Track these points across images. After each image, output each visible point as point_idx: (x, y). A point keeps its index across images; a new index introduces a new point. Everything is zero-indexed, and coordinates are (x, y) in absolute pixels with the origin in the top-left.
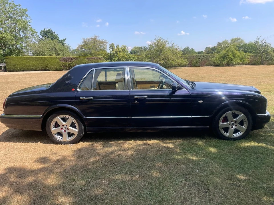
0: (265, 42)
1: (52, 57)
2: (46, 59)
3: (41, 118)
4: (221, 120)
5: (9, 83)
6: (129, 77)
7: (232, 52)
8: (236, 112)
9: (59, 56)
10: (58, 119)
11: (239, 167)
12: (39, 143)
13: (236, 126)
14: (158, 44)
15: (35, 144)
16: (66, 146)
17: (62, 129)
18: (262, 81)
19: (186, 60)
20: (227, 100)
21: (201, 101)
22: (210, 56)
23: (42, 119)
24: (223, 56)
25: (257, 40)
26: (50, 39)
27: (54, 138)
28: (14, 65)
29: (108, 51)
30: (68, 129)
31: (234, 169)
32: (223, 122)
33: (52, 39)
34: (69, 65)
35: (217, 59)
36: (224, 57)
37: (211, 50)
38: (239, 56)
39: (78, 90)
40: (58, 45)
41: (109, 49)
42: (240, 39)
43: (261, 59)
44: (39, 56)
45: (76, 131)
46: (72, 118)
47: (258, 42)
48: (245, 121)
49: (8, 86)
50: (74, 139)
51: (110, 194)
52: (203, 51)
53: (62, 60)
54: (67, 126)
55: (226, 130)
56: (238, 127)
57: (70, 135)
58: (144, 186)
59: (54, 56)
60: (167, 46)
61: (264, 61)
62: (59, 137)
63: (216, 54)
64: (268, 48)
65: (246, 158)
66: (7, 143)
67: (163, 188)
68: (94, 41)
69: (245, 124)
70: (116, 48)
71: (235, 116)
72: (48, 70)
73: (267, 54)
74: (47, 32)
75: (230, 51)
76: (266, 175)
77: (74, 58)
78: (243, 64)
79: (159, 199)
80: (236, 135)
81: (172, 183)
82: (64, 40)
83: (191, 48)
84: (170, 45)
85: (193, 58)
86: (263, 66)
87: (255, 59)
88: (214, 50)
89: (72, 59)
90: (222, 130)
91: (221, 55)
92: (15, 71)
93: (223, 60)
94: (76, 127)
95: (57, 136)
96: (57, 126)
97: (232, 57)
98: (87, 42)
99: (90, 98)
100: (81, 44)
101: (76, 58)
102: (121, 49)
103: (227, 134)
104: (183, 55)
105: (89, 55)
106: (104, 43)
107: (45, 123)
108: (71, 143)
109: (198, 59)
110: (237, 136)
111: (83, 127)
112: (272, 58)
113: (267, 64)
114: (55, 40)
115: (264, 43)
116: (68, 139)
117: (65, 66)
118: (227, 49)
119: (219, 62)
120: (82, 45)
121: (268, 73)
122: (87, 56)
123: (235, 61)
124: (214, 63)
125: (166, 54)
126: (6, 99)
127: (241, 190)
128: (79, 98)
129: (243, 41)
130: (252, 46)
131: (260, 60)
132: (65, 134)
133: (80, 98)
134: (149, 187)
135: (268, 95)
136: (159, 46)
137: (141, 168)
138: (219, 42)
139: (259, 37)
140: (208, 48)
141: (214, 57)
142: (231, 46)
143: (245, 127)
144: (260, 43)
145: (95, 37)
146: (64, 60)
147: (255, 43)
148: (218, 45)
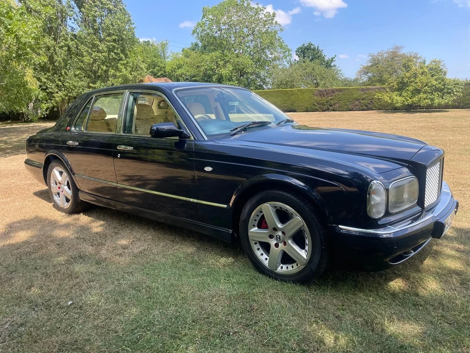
2: (293, 93)
4: (251, 221)
8: (284, 207)
13: (285, 244)
21: (210, 168)
34: (327, 102)
39: (73, 129)
44: (286, 88)
45: (69, 194)
46: (65, 173)
48: (306, 238)
50: (69, 207)
54: (62, 184)
68: (394, 55)
69: (306, 244)
74: (306, 48)
77: (337, 90)
82: (332, 60)
89: (333, 91)
90: (257, 247)
98: (378, 60)
99: (76, 143)
100: (365, 65)
101: (340, 90)
103: (267, 260)
105: (378, 84)
110: (287, 272)
114: (316, 61)
116: (66, 205)
117: (320, 104)
120: (368, 67)
122: (374, 85)
132: (62, 197)
133: (67, 143)
143: (305, 254)
145: (395, 49)
146: (320, 94)
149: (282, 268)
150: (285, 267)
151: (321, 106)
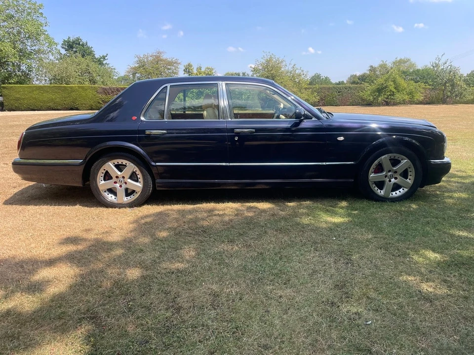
0: (451, 66)
1: (83, 87)
2: (73, 90)
3: (81, 164)
4: (372, 169)
5: (11, 126)
6: (226, 103)
7: (394, 81)
8: (397, 156)
9: (96, 85)
10: (110, 166)
11: (399, 233)
12: (78, 207)
13: (396, 178)
14: (267, 66)
15: (71, 207)
16: (122, 210)
17: (115, 183)
18: (443, 125)
19: (316, 94)
20: (384, 136)
21: (342, 138)
22: (356, 89)
23: (82, 167)
24: (379, 88)
25: (437, 62)
26: (80, 55)
27: (103, 198)
28: (18, 99)
30: (126, 183)
31: (390, 236)
32: (375, 172)
33: (83, 56)
35: (369, 92)
36: (380, 90)
37: (359, 79)
38: (405, 89)
39: (142, 118)
40: (93, 66)
41: (184, 74)
42: (409, 60)
43: (444, 95)
44: (61, 84)
45: (138, 186)
46: (132, 165)
47: (437, 65)
48: (411, 172)
49: (10, 131)
50: (135, 200)
51: (200, 266)
52: (345, 82)
53: (101, 91)
54: (123, 177)
55: (381, 185)
56: (400, 180)
57: (128, 193)
58: (252, 256)
59: (87, 84)
60: (282, 69)
61: (448, 97)
62: (111, 197)
63: (367, 84)
64: (455, 76)
65: (410, 223)
67: (281, 259)
68: (157, 60)
69: (410, 175)
70: (195, 71)
71: (395, 162)
72: (77, 109)
73: (453, 86)
74: (73, 42)
75: (390, 80)
76: (440, 243)
77: (122, 89)
78: (412, 102)
79: (276, 271)
80: (396, 193)
81: (295, 253)
82: (104, 57)
83: (323, 75)
84: (289, 68)
85: (328, 92)
86: (447, 106)
87: (433, 93)
88: (363, 78)
89: (118, 90)
90: (374, 185)
91: (374, 87)
92: (19, 110)
93: (379, 96)
94: (139, 180)
95: (108, 194)
96: (107, 178)
97: (394, 90)
98: (144, 62)
99: (162, 131)
100: (133, 66)
102: (205, 73)
103: (381, 193)
104: (311, 86)
106: (174, 63)
107: (88, 174)
108: (131, 205)
109: (336, 93)
110: (397, 195)
111: (150, 179)
112: (462, 93)
113: (453, 104)
114: (88, 57)
115: (449, 67)
116: (126, 200)
117: (105, 102)
118: (387, 76)
119: (371, 98)
120: (135, 67)
121: (453, 115)
123: (399, 97)
124: (363, 100)
125: (282, 82)
126: (23, 134)
127: (401, 260)
128: (143, 132)
129: (413, 65)
130: (428, 74)
131: (441, 96)
132: (121, 192)
133: (145, 132)
134: (259, 258)
135: (451, 145)
136: (270, 69)
137: (246, 236)
138: (372, 65)
139: (440, 57)
140: (354, 76)
141: (363, 89)
142: (392, 71)
143: (410, 181)
144: (442, 67)
145: (158, 53)
146: (106, 92)
147: (433, 67)
148: (370, 70)
149: (392, 194)
150: (394, 193)
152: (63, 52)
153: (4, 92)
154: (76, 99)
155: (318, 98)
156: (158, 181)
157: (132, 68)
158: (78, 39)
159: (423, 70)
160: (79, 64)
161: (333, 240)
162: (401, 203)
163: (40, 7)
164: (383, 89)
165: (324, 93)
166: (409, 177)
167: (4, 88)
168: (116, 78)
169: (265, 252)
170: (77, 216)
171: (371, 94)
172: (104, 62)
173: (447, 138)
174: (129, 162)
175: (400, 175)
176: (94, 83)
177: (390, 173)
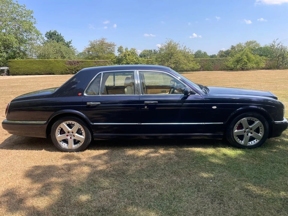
0: (282, 46)
1: (57, 60)
2: (51, 62)
3: (45, 124)
4: (235, 127)
5: (12, 87)
6: (139, 82)
7: (247, 56)
8: (252, 119)
9: (65, 60)
10: (64, 125)
11: (255, 176)
12: (43, 151)
13: (251, 133)
14: (168, 47)
15: (39, 151)
17: (67, 136)
18: (278, 86)
19: (198, 64)
21: (215, 107)
22: (223, 60)
23: (46, 126)
25: (273, 43)
26: (55, 41)
27: (59, 146)
28: (18, 68)
29: (117, 54)
30: (74, 136)
31: (249, 179)
32: (238, 129)
33: (58, 42)
34: (75, 69)
35: (231, 63)
36: (238, 61)
37: (225, 53)
38: (254, 60)
39: (85, 94)
40: (64, 48)
41: (118, 52)
42: (255, 42)
43: (278, 64)
44: (44, 59)
45: (82, 137)
46: (78, 124)
47: (273, 46)
48: (261, 129)
49: (11, 90)
50: (80, 147)
51: (119, 205)
52: (216, 55)
53: (68, 63)
54: (73, 132)
55: (241, 137)
56: (254, 134)
57: (76, 142)
58: (155, 196)
59: (60, 59)
60: (178, 49)
61: (280, 65)
62: (65, 145)
63: (230, 58)
64: (284, 52)
65: (263, 167)
66: (9, 150)
67: (174, 199)
68: (102, 43)
69: (261, 131)
70: (124, 51)
71: (251, 123)
72: (53, 74)
73: (283, 58)
74: (52, 33)
75: (244, 55)
76: (283, 186)
77: (80, 61)
78: (258, 68)
79: (171, 210)
81: (184, 194)
82: (70, 42)
83: (203, 51)
84: (182, 48)
85: (206, 62)
86: (280, 70)
87: (271, 63)
88: (227, 53)
89: (78, 62)
90: (237, 138)
91: (235, 59)
92: (18, 75)
93: (237, 65)
95: (63, 143)
96: (62, 133)
97: (247, 61)
98: (94, 45)
99: (98, 103)
100: (87, 47)
101: (82, 62)
102: (130, 52)
103: (242, 142)
104: (195, 59)
105: (97, 58)
106: (112, 45)
107: (50, 130)
108: (77, 150)
109: (211, 63)
110: (252, 144)
111: (90, 133)
113: (283, 69)
114: (61, 42)
116: (74, 147)
117: (70, 70)
118: (242, 52)
119: (233, 66)
120: (89, 48)
121: (284, 78)
122: (94, 59)
123: (250, 65)
124: (227, 67)
125: (177, 57)
126: (9, 104)
127: (258, 201)
128: (85, 103)
129: (258, 45)
130: (268, 50)
131: (276, 64)
132: (71, 141)
133: (86, 103)
134: (159, 198)
135: (285, 101)
136: (170, 49)
137: (151, 178)
138: (232, 45)
139: (275, 40)
140: (221, 52)
141: (228, 61)
142: (245, 49)
143: (260, 135)
144: (277, 47)
145: (103, 39)
146: (70, 63)
147: (271, 46)
148: (231, 48)
149: (249, 143)
150: (250, 143)
151: (72, 71)
152: (46, 39)
153: (9, 64)
154: (53, 68)
155: (200, 66)
156: (95, 134)
157: (87, 49)
158: (55, 32)
159: (264, 48)
160: (55, 47)
161: (210, 182)
162: (255, 149)
163: (32, 12)
164: (240, 60)
165: (203, 63)
166: (260, 132)
167: (10, 61)
168: (77, 54)
169: (164, 193)
170: (41, 159)
171: (232, 64)
172: (70, 45)
173: (285, 106)
174: (77, 123)
175: (255, 131)
176: (64, 57)
177: (247, 130)
